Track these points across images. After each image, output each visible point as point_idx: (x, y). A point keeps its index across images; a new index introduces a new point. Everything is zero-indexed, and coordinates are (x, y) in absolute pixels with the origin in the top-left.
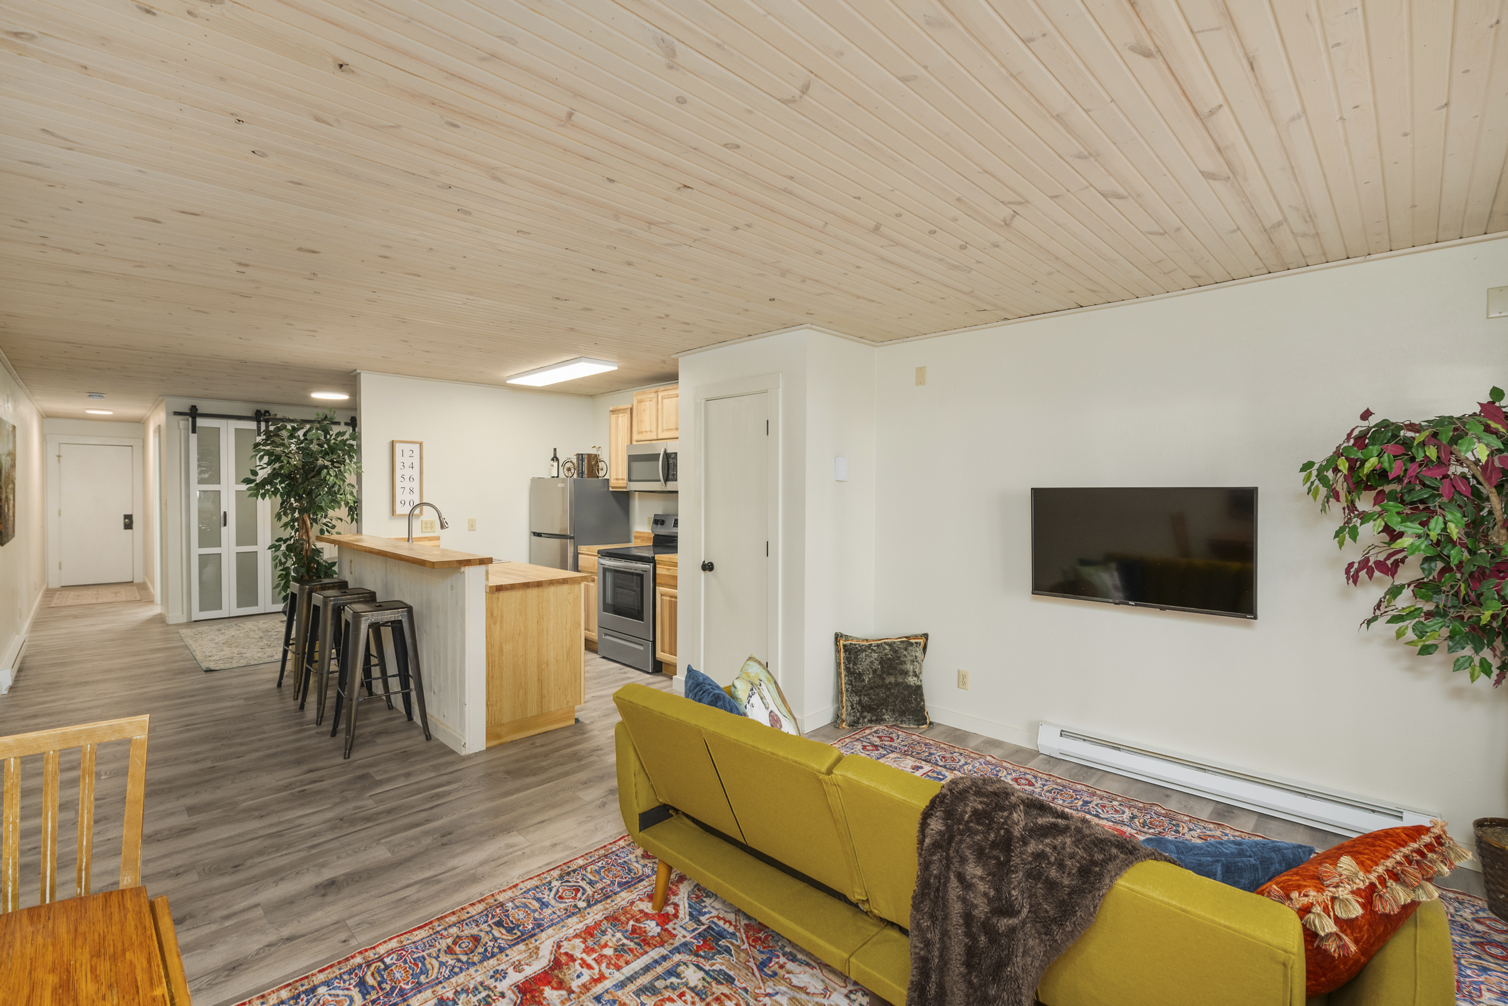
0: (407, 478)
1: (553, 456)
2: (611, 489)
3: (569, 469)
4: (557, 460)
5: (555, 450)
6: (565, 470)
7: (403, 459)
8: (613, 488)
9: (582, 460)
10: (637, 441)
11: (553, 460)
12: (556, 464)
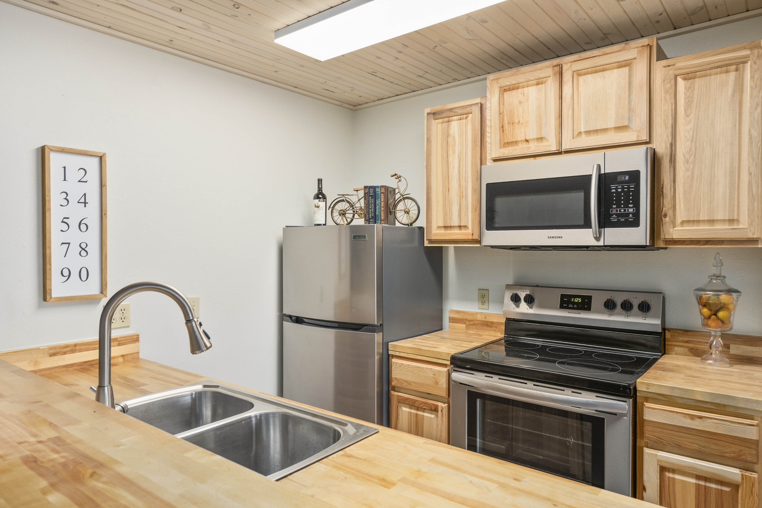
0: (74, 223)
1: (316, 191)
2: (426, 244)
3: (343, 213)
4: (324, 197)
5: (320, 181)
6: (336, 214)
7: (65, 186)
8: (430, 241)
9: (375, 196)
10: (495, 160)
11: (317, 197)
12: (322, 204)
